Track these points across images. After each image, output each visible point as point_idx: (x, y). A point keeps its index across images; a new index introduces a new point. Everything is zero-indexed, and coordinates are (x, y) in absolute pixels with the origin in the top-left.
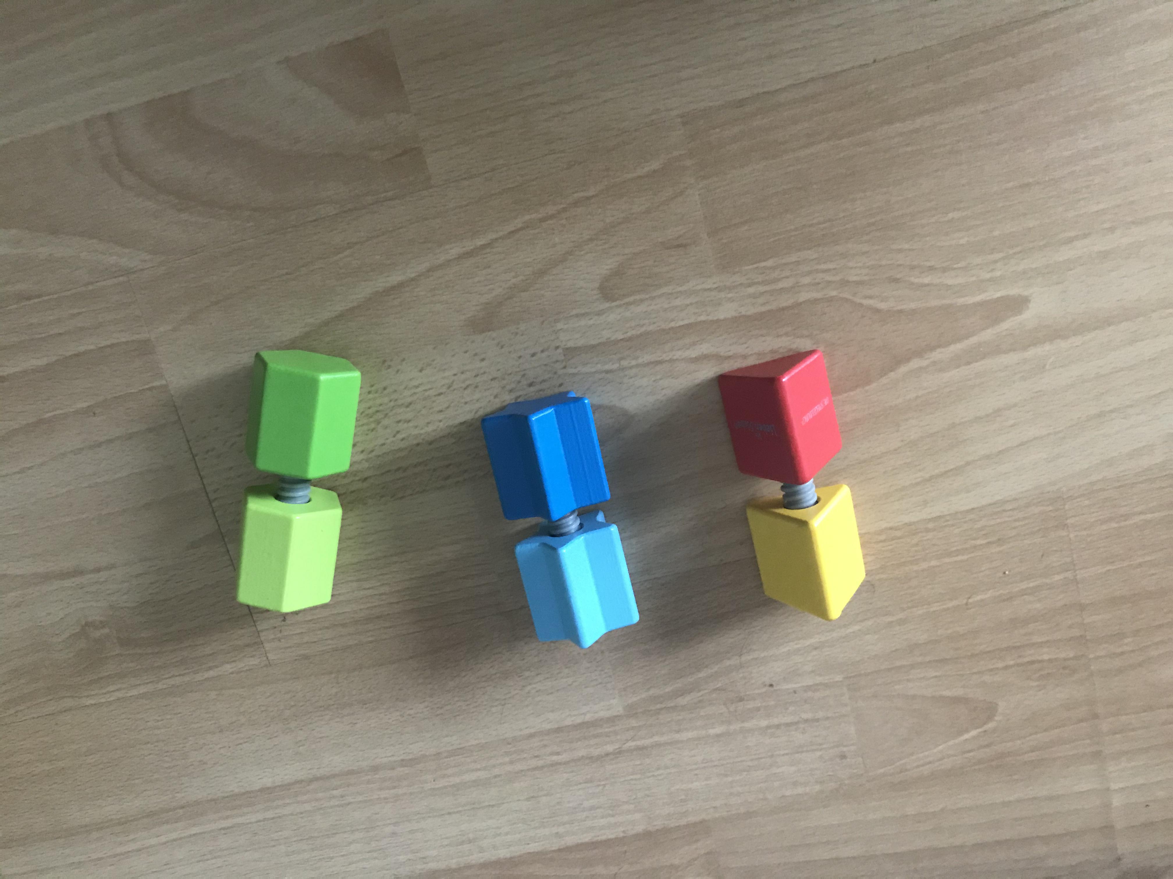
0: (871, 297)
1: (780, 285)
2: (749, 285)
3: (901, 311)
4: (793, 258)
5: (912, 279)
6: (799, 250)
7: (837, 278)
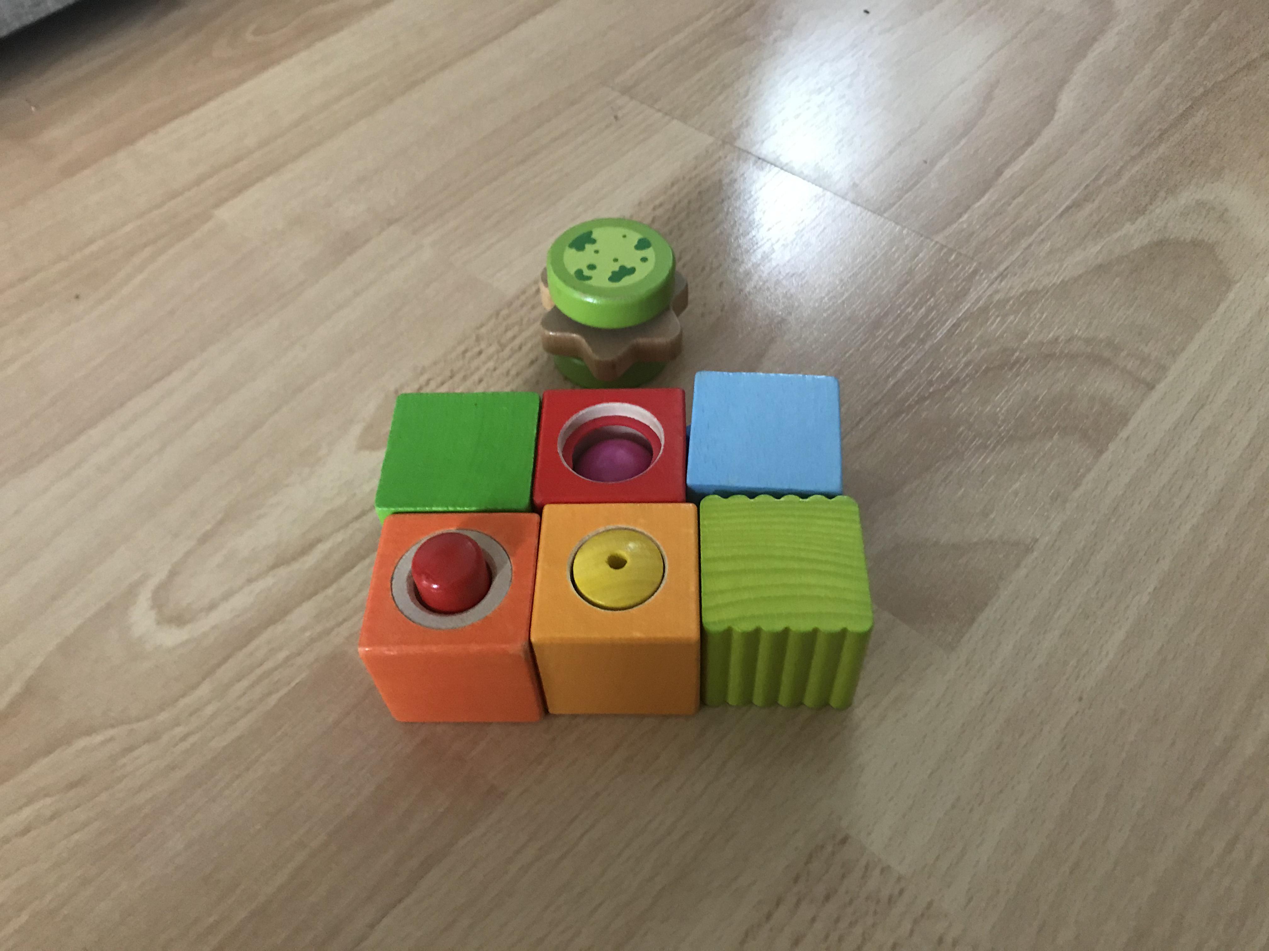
0: (104, 743)
1: (245, 683)
2: (287, 659)
3: (48, 752)
4: (243, 725)
5: (48, 800)
6: (239, 738)
7: (165, 738)
